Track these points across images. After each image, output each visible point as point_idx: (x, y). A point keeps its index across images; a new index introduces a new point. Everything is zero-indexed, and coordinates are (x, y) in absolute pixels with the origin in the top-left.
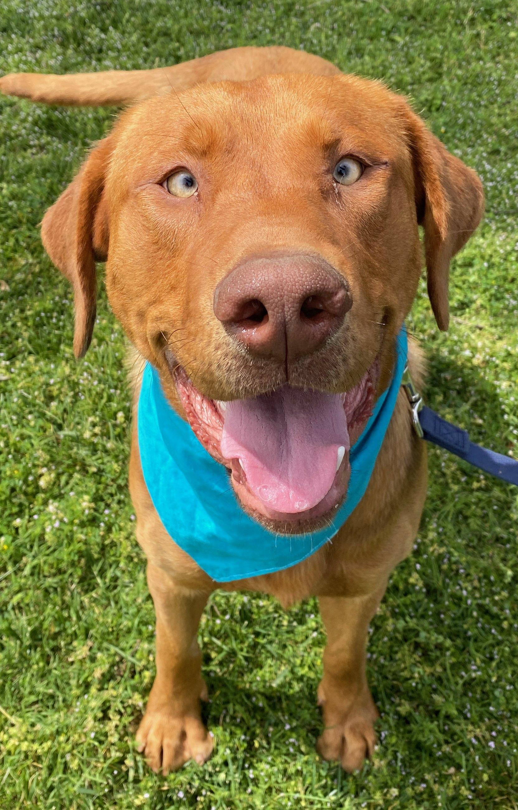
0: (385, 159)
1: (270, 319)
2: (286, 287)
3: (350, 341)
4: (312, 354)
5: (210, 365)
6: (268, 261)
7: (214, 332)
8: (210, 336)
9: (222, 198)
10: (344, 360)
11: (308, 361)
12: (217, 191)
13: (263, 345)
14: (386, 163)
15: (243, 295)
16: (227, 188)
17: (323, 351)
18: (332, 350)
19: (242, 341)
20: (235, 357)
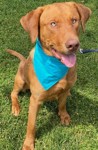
1: (72, 47)
14: (78, 20)
19: (69, 49)
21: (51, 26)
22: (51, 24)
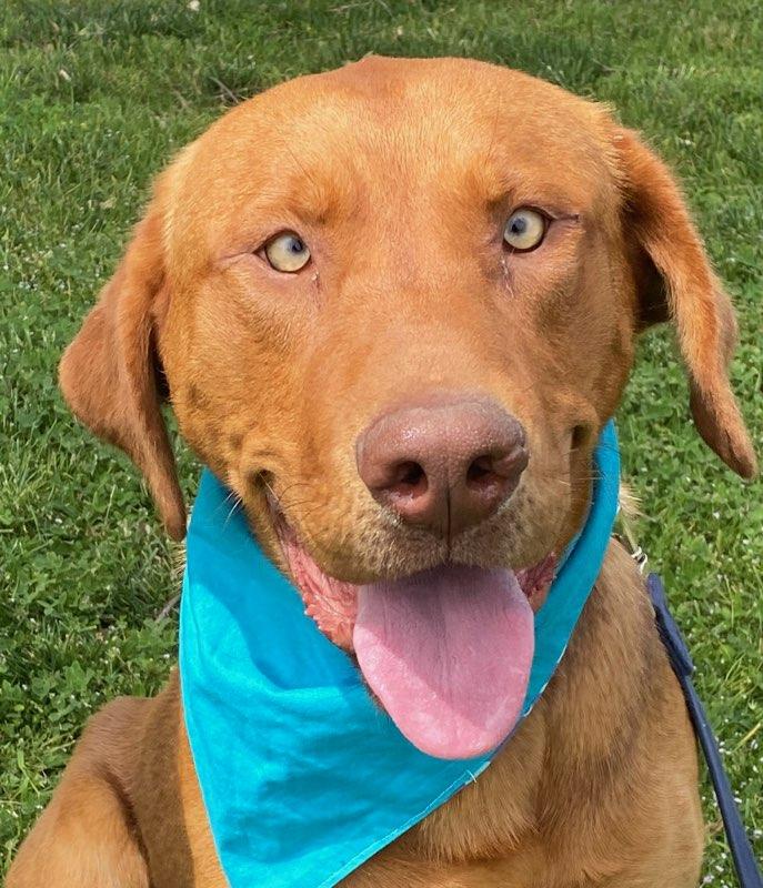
0: (576, 211)
1: (430, 485)
2: (450, 449)
3: (527, 506)
4: (479, 523)
5: (350, 535)
6: (427, 413)
7: (356, 495)
8: (350, 500)
9: (351, 285)
10: (519, 528)
11: (475, 530)
12: (344, 275)
13: (420, 514)
14: (577, 217)
15: (396, 457)
16: (357, 272)
17: (494, 518)
18: (503, 516)
19: (395, 511)
20: (385, 528)
21: (262, 266)
22: (264, 249)
